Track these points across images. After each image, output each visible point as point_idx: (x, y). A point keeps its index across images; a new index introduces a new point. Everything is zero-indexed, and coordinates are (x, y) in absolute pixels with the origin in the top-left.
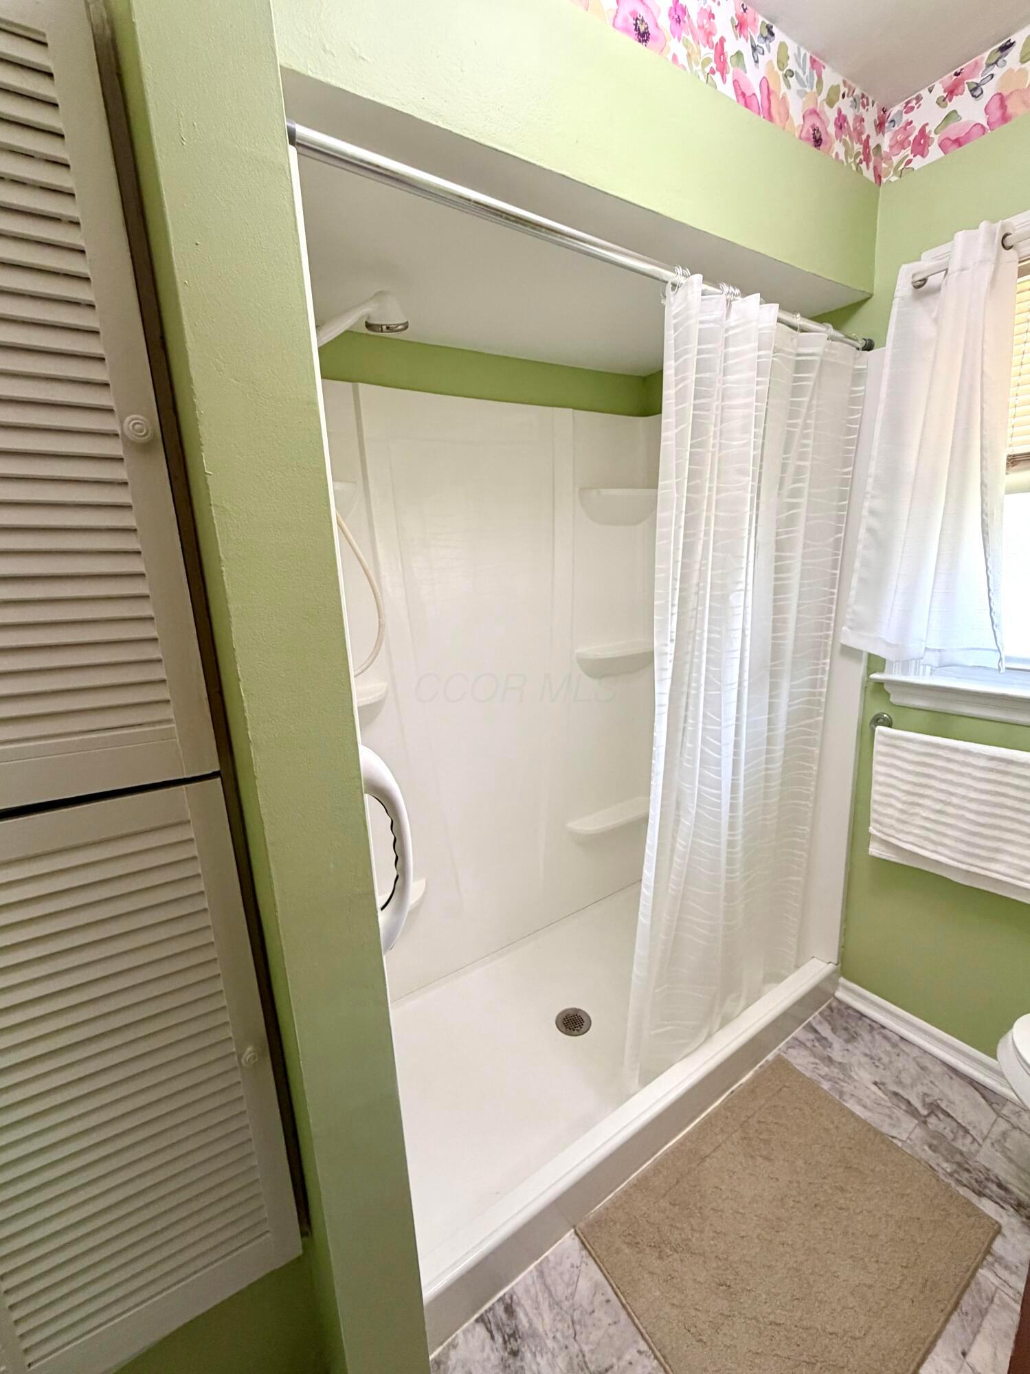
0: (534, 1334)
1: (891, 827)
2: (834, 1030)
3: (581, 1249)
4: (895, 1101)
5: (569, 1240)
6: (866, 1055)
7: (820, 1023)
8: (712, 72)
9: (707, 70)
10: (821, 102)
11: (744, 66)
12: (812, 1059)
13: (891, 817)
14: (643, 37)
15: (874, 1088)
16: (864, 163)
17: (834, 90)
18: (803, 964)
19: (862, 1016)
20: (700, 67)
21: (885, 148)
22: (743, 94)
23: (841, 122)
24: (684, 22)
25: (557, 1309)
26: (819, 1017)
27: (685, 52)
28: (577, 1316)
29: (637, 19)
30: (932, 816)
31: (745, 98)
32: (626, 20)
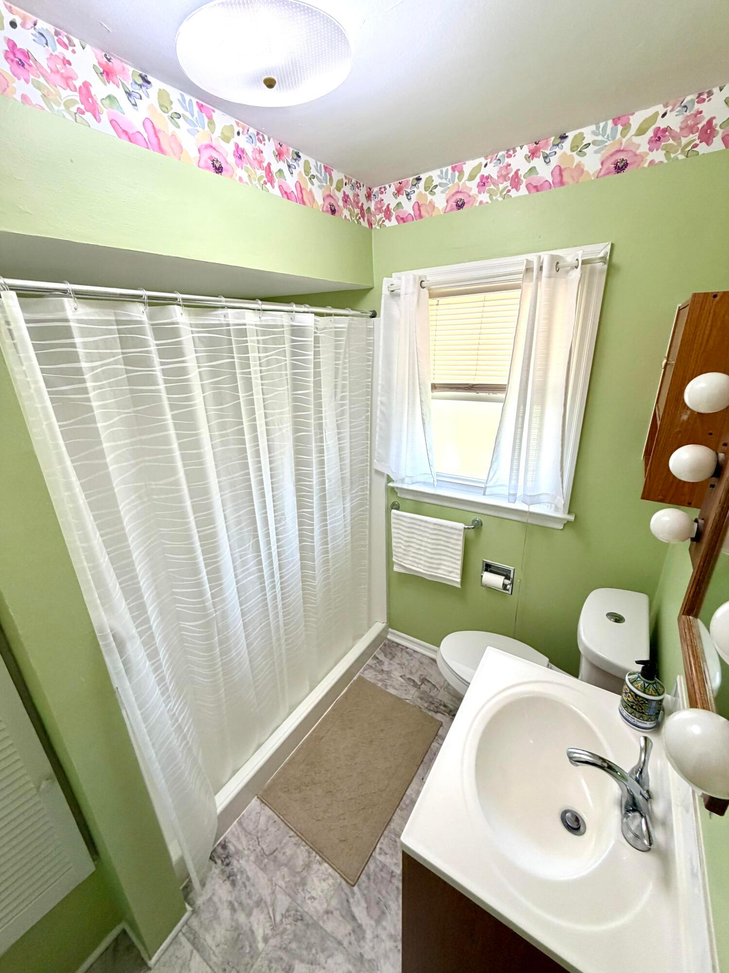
0: (237, 852)
1: (401, 557)
2: (385, 656)
3: (261, 804)
4: (408, 682)
5: (255, 802)
6: (398, 664)
7: (380, 654)
8: (265, 183)
9: (262, 182)
10: (333, 190)
11: (284, 177)
12: (375, 673)
13: (400, 553)
14: (219, 170)
15: (401, 679)
16: (362, 218)
17: (340, 182)
18: (372, 625)
19: (398, 644)
20: (257, 182)
21: (373, 209)
22: (286, 193)
23: (346, 198)
24: (244, 158)
25: (249, 836)
26: (380, 651)
27: (247, 175)
28: (259, 835)
29: (213, 160)
30: (416, 551)
31: (287, 195)
32: (206, 162)
